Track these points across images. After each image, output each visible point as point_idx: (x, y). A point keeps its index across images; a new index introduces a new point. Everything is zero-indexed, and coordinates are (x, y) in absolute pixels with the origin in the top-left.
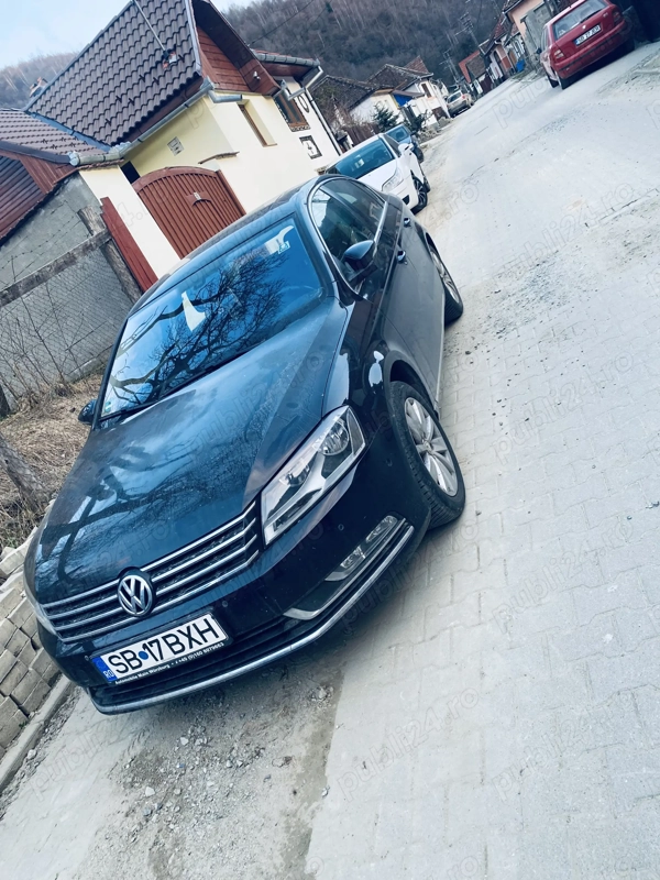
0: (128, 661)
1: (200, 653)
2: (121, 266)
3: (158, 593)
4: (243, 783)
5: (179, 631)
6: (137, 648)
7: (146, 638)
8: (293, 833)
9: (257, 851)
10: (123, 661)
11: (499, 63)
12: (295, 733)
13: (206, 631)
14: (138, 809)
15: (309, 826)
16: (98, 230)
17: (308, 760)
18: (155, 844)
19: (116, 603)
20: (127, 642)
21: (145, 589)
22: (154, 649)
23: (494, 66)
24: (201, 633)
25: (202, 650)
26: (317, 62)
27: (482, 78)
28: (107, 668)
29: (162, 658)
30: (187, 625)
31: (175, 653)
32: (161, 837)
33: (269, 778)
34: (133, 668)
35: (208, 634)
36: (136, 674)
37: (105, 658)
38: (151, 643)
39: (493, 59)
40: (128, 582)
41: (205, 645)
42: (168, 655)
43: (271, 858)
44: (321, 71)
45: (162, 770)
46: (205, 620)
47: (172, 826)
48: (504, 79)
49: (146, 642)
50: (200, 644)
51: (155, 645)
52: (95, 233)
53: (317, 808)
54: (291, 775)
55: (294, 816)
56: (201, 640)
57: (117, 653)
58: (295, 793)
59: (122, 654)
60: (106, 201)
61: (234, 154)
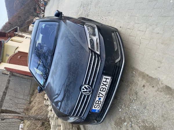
0: (98, 104)
1: (109, 86)
2: (18, 75)
3: (90, 85)
4: (141, 99)
5: (102, 86)
6: (97, 99)
7: (97, 95)
8: (163, 91)
9: (161, 101)
10: (97, 105)
11: (42, 6)
12: (139, 82)
13: (106, 80)
14: (128, 128)
15: (164, 86)
16: (8, 73)
17: (147, 81)
18: (140, 127)
19: (85, 96)
20: (94, 100)
21: (88, 86)
22: (101, 95)
23: (42, 8)
24: (106, 82)
25: (109, 85)
26: (16, 27)
27: (42, 11)
28: (96, 110)
29: (103, 95)
30: (102, 83)
31: (105, 91)
32: (139, 125)
33: (145, 92)
34: (100, 104)
35: (107, 80)
36: (102, 104)
37: (93, 108)
38: (99, 95)
39: (41, 7)
40: (83, 89)
41: (108, 83)
42: (104, 93)
43: (165, 98)
44: (18, 27)
45: (123, 118)
46: (104, 78)
47: (138, 121)
48: (45, 8)
49: (98, 95)
50: (107, 84)
51: (100, 94)
52: (9, 74)
53: (161, 82)
54: (148, 87)
55: (159, 89)
56: (107, 83)
57: (95, 104)
58: (153, 87)
59: (96, 103)
60: (5, 68)
61: (18, 47)
